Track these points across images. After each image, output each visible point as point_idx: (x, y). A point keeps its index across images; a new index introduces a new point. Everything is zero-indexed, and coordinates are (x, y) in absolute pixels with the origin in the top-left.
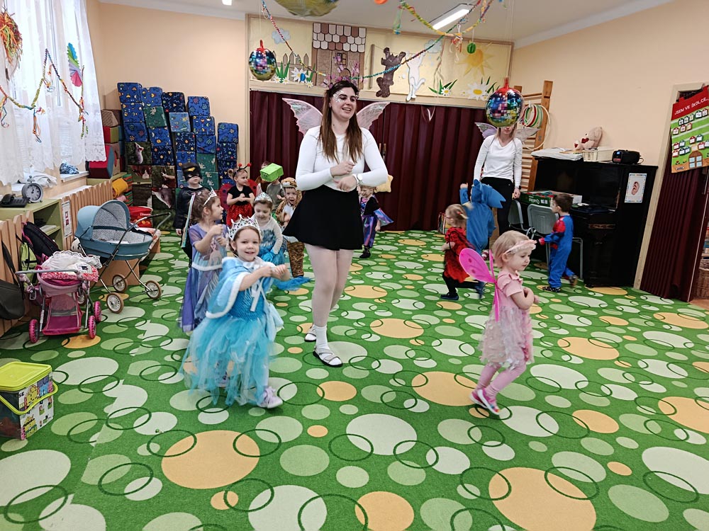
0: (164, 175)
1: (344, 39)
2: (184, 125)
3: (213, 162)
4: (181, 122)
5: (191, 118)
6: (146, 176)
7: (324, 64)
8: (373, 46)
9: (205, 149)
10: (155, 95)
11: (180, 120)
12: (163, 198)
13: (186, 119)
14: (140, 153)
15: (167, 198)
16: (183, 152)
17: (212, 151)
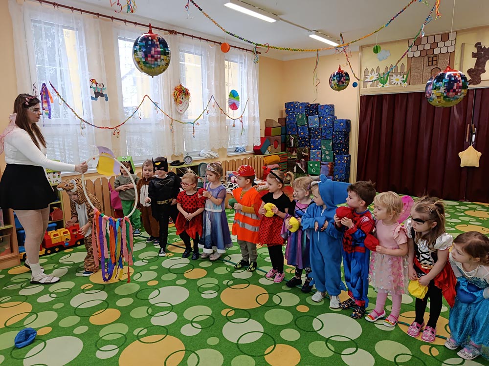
0: (303, 153)
1: (435, 45)
2: (315, 123)
3: (330, 145)
4: (314, 121)
5: (320, 118)
6: (294, 154)
7: (417, 68)
8: (463, 45)
9: (326, 137)
10: (302, 107)
11: (313, 121)
12: (302, 167)
13: (317, 119)
14: (292, 141)
15: (303, 167)
16: (314, 139)
17: (330, 138)
